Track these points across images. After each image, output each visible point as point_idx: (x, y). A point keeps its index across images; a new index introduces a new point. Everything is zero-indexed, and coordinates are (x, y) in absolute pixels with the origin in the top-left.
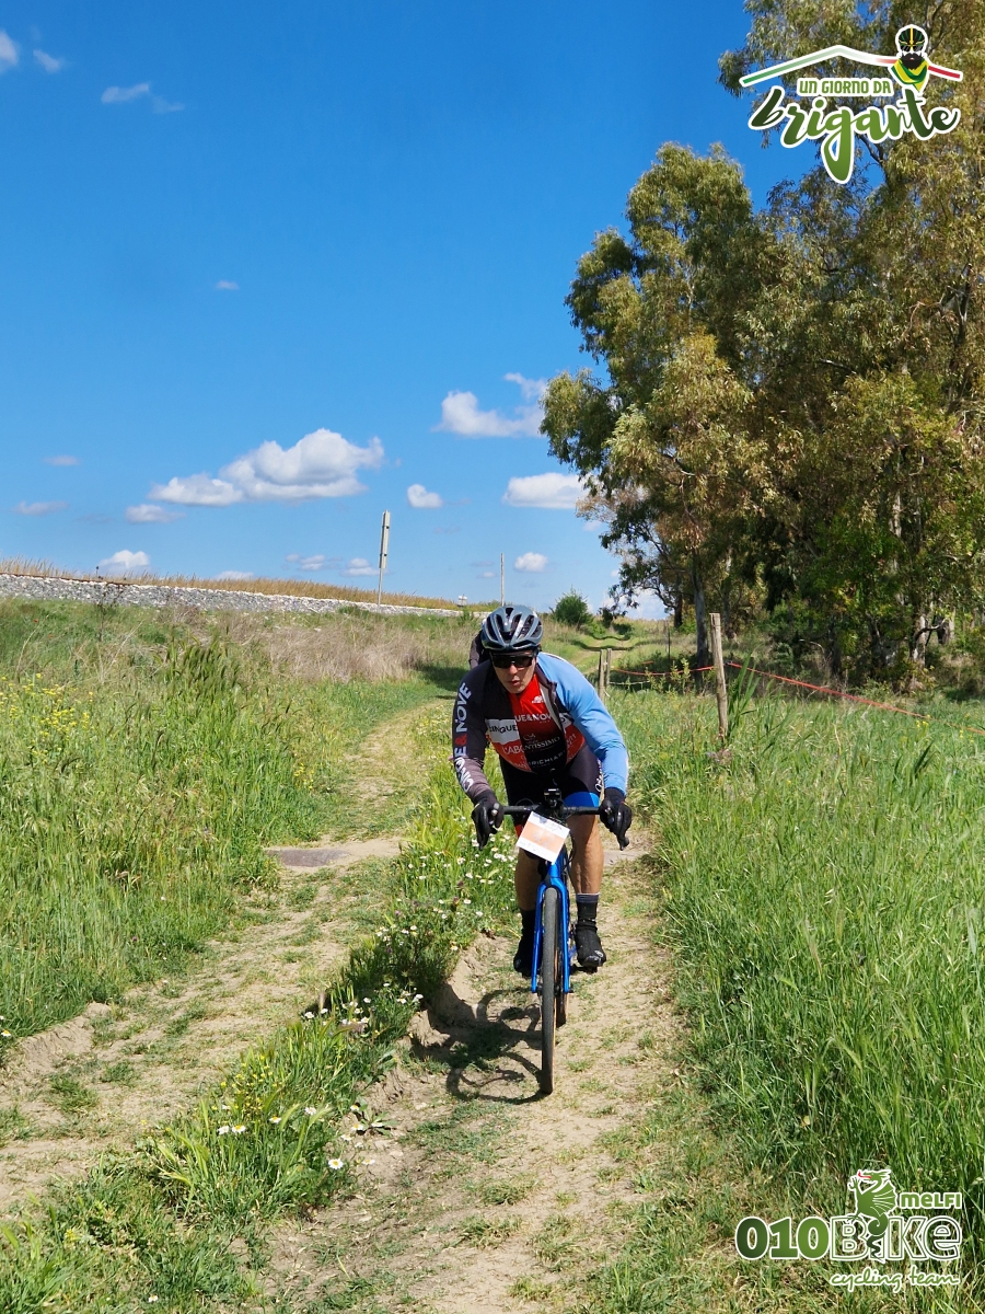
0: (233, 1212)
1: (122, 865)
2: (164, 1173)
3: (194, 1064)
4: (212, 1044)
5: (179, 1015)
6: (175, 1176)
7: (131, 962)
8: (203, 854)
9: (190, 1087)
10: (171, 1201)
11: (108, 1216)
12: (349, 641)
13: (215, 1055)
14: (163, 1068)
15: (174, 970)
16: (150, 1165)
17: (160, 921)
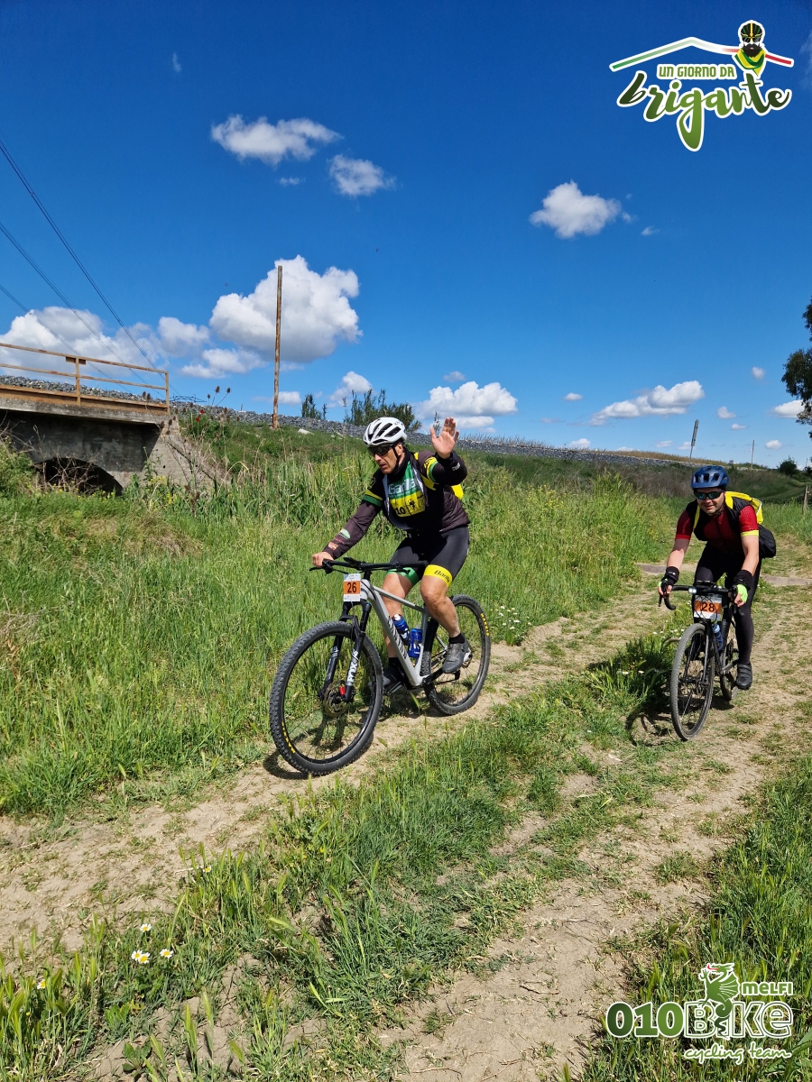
0: (621, 705)
1: (575, 565)
2: (593, 685)
3: (604, 646)
4: (611, 639)
5: (597, 626)
6: (597, 687)
7: (578, 603)
8: (607, 563)
9: (602, 654)
10: (596, 696)
11: (571, 698)
12: (674, 478)
13: (612, 643)
14: (591, 646)
15: (596, 608)
16: (587, 682)
17: (590, 588)
